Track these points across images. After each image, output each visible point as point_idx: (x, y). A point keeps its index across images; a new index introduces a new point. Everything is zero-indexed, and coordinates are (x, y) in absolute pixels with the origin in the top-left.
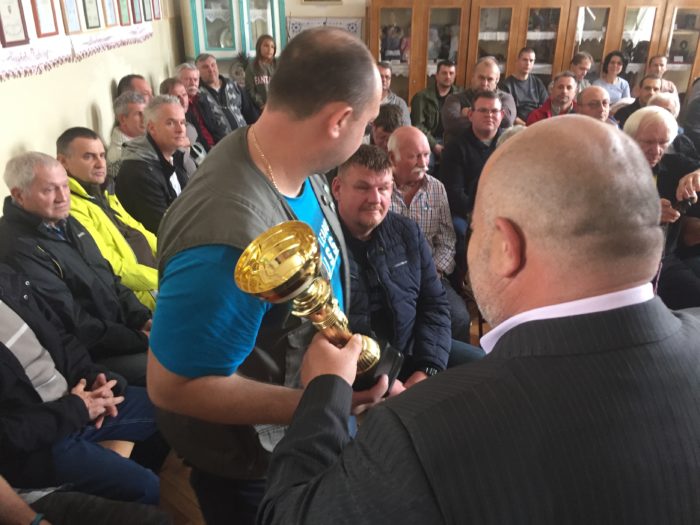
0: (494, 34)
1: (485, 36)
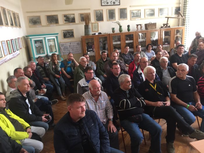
0: (117, 42)
1: (115, 43)
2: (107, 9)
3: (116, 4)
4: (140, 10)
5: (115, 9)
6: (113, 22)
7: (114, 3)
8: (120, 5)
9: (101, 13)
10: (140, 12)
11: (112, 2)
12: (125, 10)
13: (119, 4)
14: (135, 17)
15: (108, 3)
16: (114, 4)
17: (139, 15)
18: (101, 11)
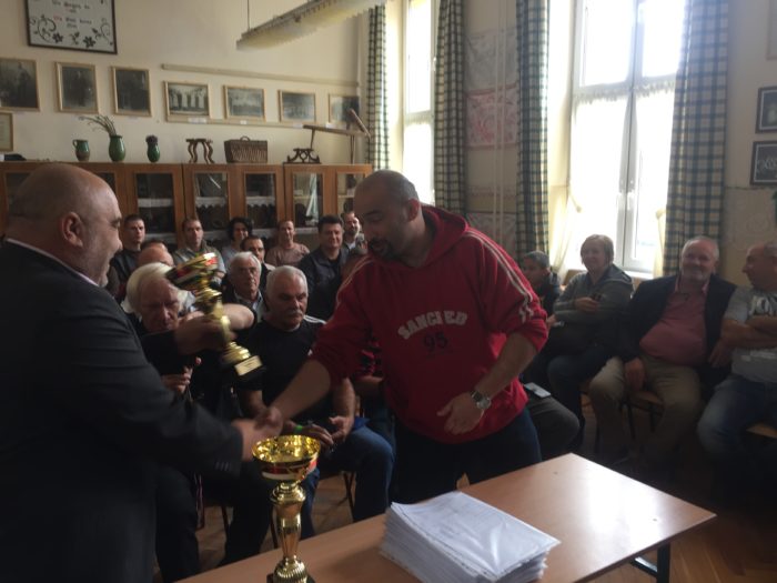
2: (55, 64)
3: (96, 47)
4: (206, 87)
5: (94, 67)
6: (82, 118)
7: (89, 41)
8: (115, 52)
9: (24, 75)
10: (203, 92)
11: (77, 35)
12: (140, 78)
13: (111, 49)
14: (185, 109)
15: (58, 38)
16: (90, 48)
17: (201, 104)
18: (25, 67)
